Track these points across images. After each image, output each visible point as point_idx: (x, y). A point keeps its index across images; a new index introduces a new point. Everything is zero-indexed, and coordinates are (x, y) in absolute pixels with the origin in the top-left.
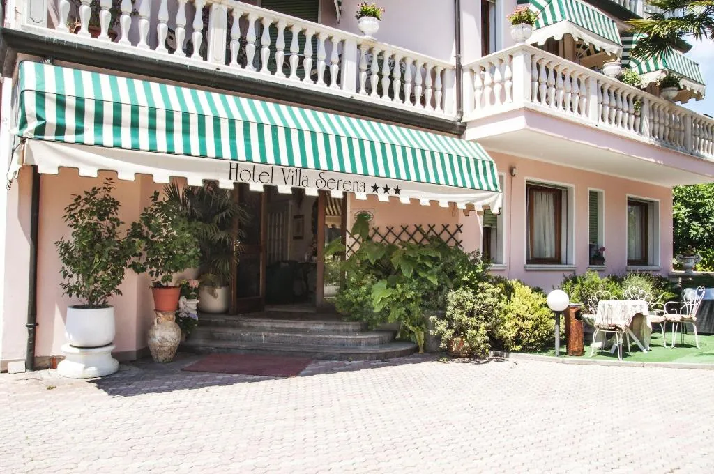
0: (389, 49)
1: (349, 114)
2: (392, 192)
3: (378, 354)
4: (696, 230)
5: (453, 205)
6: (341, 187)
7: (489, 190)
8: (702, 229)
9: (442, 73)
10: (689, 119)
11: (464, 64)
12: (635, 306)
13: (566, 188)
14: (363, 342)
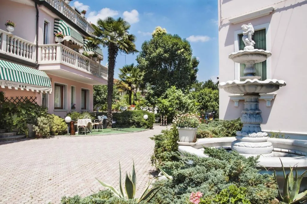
0: (17, 37)
1: (6, 60)
2: (24, 87)
3: (15, 138)
4: (98, 98)
5: (35, 91)
6: (11, 85)
7: (49, 87)
8: (100, 98)
9: (32, 47)
10: (99, 67)
11: (39, 45)
12: (88, 121)
13: (65, 85)
14: (9, 135)
